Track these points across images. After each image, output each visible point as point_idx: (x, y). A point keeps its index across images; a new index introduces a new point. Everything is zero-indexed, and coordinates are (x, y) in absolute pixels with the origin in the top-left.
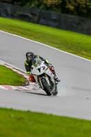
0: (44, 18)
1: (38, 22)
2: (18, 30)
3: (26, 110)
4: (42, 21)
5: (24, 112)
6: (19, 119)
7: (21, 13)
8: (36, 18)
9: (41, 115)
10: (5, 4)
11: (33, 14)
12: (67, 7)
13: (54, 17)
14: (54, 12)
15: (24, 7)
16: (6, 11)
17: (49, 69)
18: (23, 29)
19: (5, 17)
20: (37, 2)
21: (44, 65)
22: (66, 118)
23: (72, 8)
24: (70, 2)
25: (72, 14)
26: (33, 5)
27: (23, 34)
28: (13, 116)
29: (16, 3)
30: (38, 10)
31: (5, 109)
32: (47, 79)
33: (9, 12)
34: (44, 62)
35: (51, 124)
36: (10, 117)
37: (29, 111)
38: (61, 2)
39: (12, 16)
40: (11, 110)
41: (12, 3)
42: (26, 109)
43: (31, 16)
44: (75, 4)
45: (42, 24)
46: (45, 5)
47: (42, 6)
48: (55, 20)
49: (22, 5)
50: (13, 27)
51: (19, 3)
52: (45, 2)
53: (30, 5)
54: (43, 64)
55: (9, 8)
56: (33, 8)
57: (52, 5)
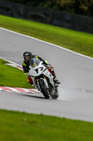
1: (51, 23)
2: (31, 31)
4: (55, 21)
5: (37, 116)
6: (32, 123)
7: (34, 13)
8: (49, 19)
10: (19, 4)
11: (46, 15)
12: (80, 7)
13: (68, 18)
14: (67, 12)
16: (19, 11)
17: (47, 70)
18: (36, 30)
19: (17, 17)
20: (50, 3)
22: (79, 121)
23: (86, 8)
24: (83, 2)
25: (86, 15)
26: (46, 5)
27: (36, 35)
28: (25, 119)
29: (28, 3)
30: (52, 11)
31: (17, 113)
33: (22, 13)
35: (64, 128)
38: (74, 2)
39: (25, 17)
40: (24, 113)
41: (25, 3)
42: (39, 112)
43: (44, 16)
44: (89, 4)
45: (56, 25)
46: (59, 5)
47: (56, 6)
48: (69, 21)
49: (35, 6)
50: (26, 27)
51: (32, 3)
52: (58, 2)
53: (43, 6)
54: (41, 65)
55: (22, 8)
57: (65, 5)
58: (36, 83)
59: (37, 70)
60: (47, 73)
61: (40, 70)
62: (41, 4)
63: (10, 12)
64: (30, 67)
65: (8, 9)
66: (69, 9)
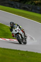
0: (34, 9)
1: (31, 11)
2: (22, 14)
3: (26, 51)
4: (33, 10)
7: (24, 7)
8: (30, 9)
9: (32, 53)
10: (17, 2)
11: (29, 7)
13: (38, 9)
14: (38, 6)
15: (25, 4)
16: (17, 6)
18: (25, 14)
20: (31, 2)
21: (19, 29)
26: (29, 3)
27: (24, 16)
28: (19, 53)
29: (21, 2)
30: (31, 6)
31: (16, 50)
32: (20, 35)
33: (18, 6)
34: (18, 27)
35: (37, 57)
36: (18, 54)
37: (27, 51)
39: (20, 8)
45: (33, 12)
46: (35, 3)
47: (33, 4)
49: (24, 3)
51: (23, 2)
53: (28, 3)
55: (18, 4)
56: (29, 4)
57: (37, 3)
58: (16, 37)
59: (16, 31)
60: (21, 32)
61: (17, 30)
62: (27, 2)
63: (13, 6)
64: (13, 29)
65: (12, 5)
66: (39, 5)
